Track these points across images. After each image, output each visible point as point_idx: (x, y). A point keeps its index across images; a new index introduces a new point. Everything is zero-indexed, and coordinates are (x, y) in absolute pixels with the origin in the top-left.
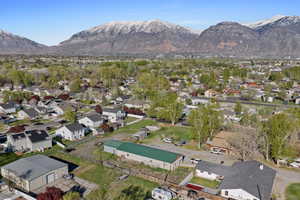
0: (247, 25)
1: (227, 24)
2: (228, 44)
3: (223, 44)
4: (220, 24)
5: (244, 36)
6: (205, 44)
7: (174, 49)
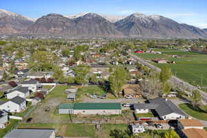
0: (67, 17)
1: (54, 15)
2: (56, 29)
3: (53, 29)
4: (49, 15)
5: (66, 24)
6: (40, 29)
7: (15, 32)
